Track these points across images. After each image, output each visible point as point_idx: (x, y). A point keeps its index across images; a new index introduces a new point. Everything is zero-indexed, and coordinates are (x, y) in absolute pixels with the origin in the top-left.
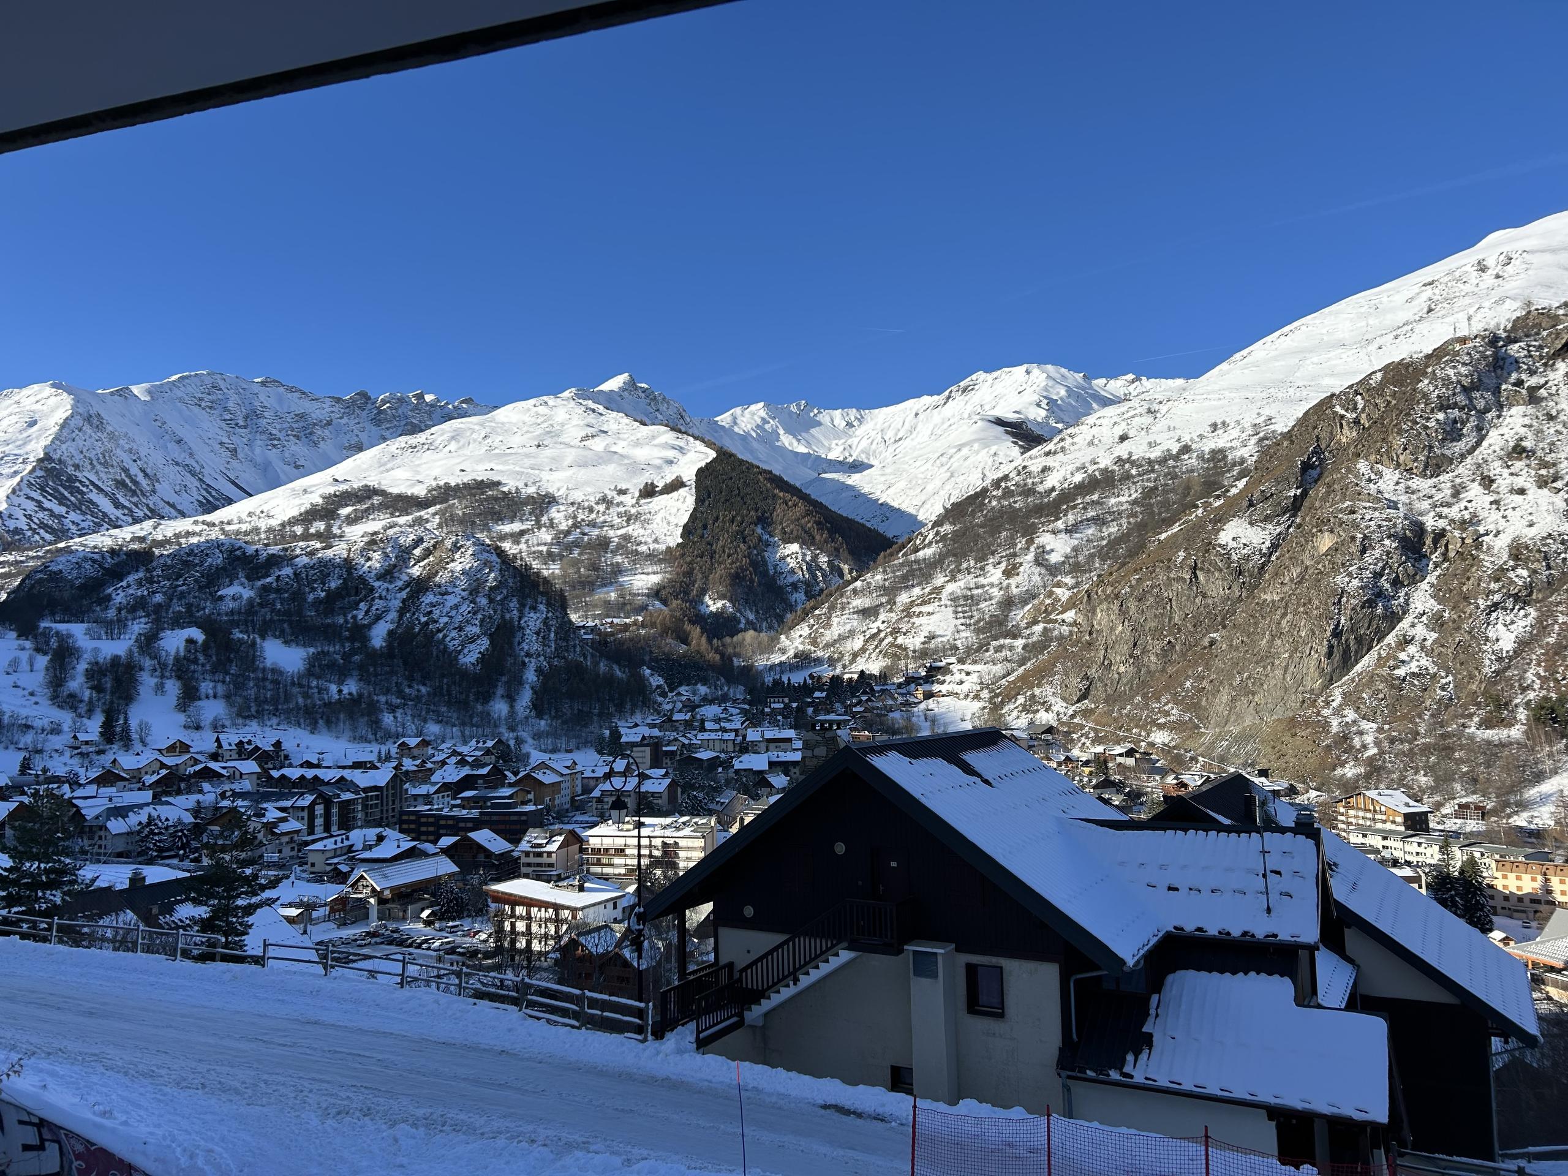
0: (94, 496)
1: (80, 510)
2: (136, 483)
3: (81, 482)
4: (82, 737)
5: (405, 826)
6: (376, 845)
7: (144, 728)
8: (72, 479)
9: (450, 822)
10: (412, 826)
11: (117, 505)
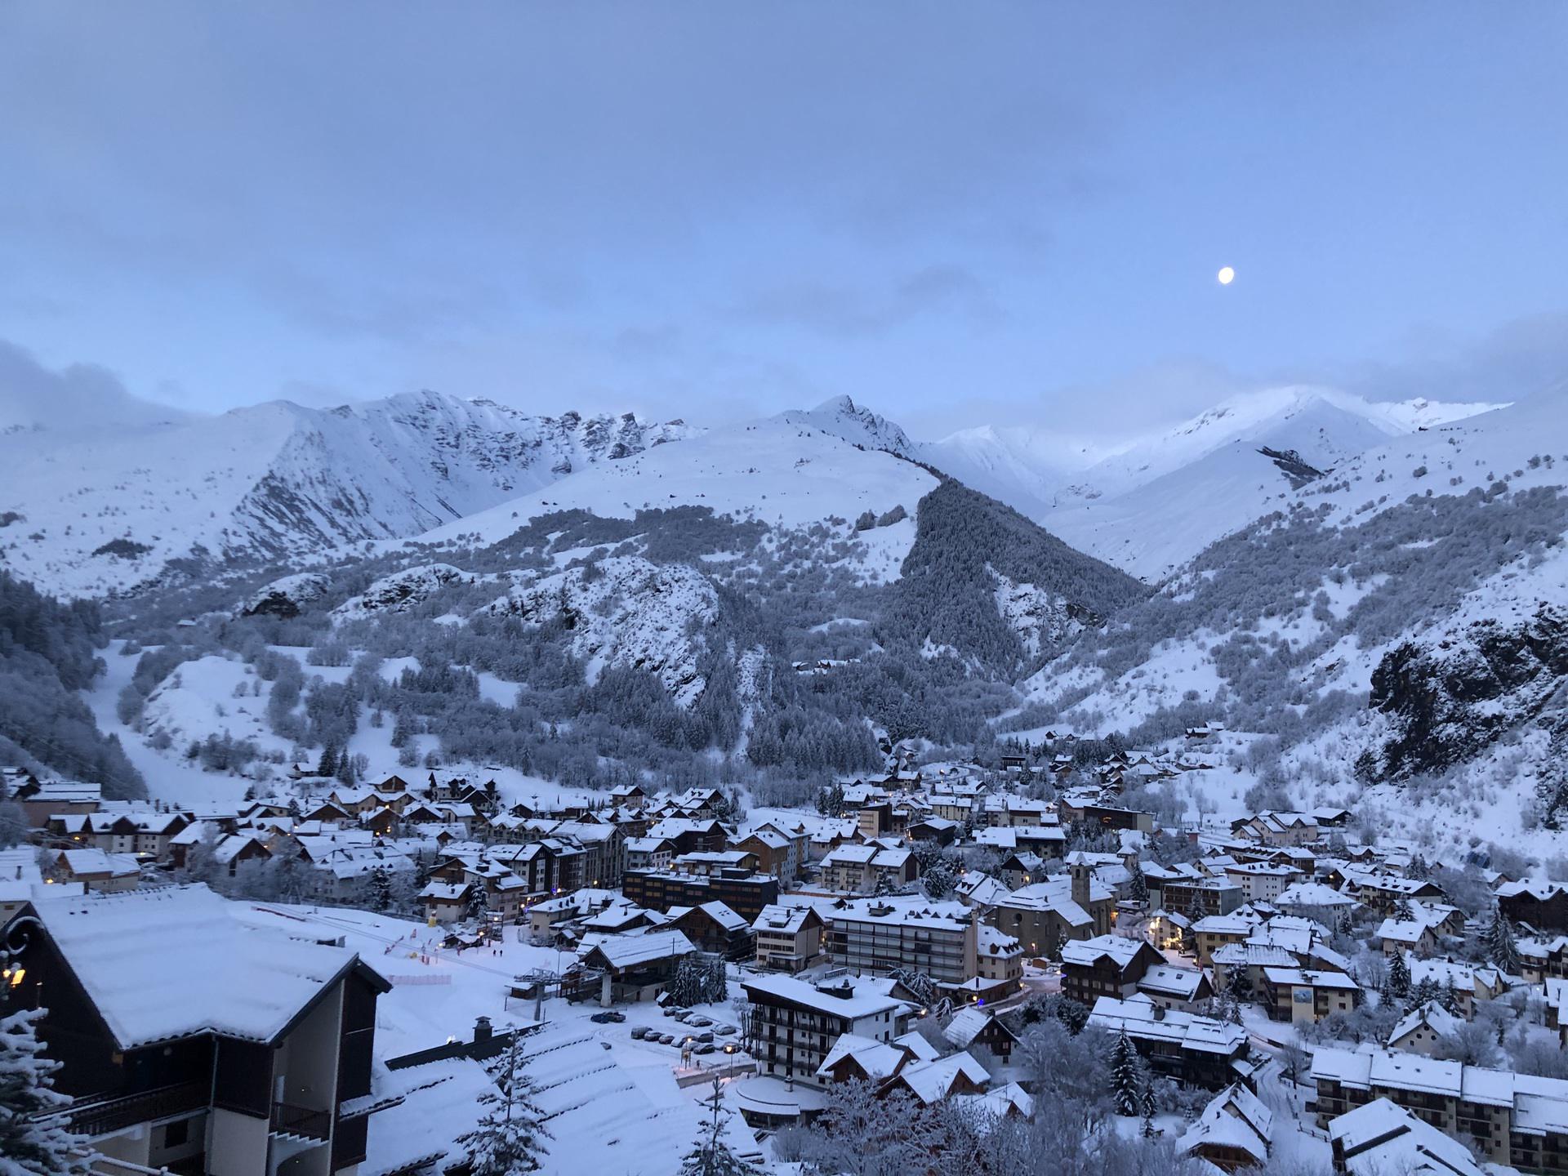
0: (312, 514)
1: (299, 527)
2: (351, 502)
3: (300, 501)
4: (303, 767)
5: (629, 890)
6: (602, 911)
7: (362, 762)
8: (293, 498)
9: (678, 889)
10: (637, 890)
11: (333, 524)
